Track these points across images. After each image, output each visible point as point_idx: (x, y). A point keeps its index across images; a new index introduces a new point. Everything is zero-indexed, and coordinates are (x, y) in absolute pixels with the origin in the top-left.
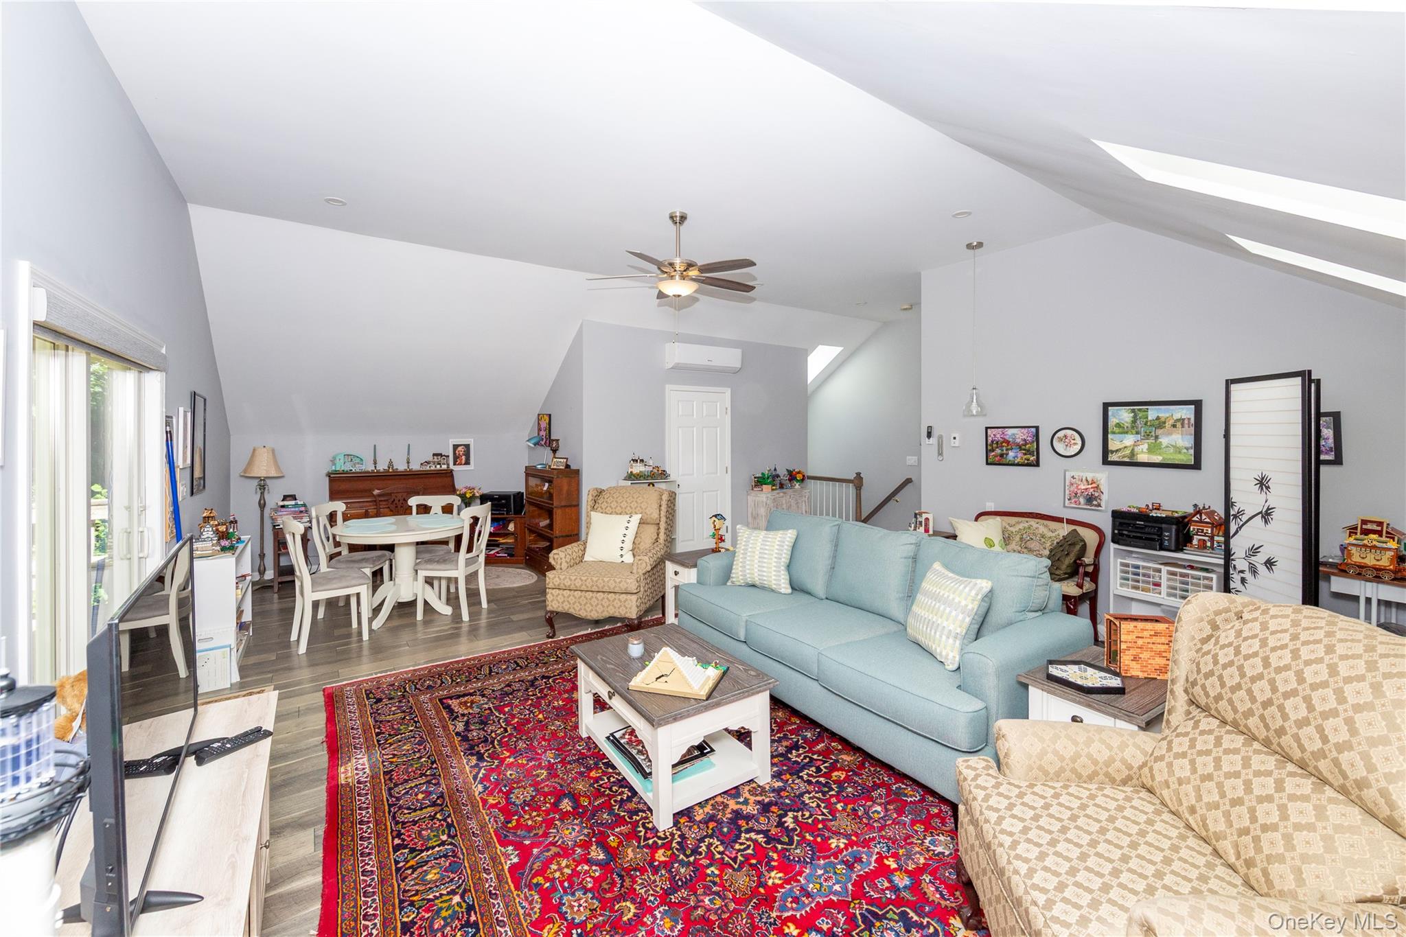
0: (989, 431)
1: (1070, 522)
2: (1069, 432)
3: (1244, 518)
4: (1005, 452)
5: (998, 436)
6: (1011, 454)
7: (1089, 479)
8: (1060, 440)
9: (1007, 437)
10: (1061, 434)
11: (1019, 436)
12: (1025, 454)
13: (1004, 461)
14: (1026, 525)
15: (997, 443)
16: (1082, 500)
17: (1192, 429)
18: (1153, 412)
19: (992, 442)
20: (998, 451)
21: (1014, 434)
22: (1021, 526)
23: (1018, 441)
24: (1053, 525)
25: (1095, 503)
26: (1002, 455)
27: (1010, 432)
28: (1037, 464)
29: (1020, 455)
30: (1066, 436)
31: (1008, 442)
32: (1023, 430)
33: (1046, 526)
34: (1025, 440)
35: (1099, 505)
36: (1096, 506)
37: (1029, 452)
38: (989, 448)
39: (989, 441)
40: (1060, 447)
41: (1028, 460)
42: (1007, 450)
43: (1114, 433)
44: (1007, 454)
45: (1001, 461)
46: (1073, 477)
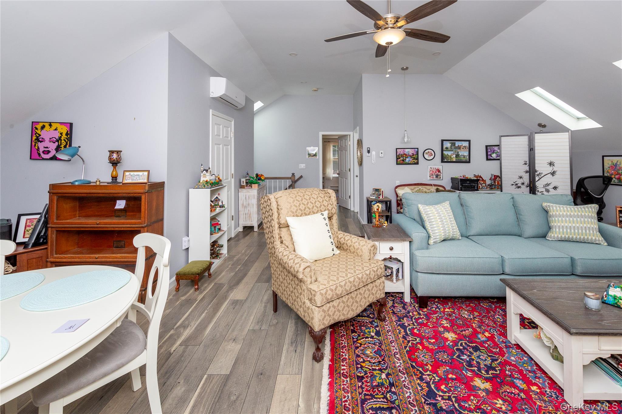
0: (398, 150)
1: (435, 185)
2: (430, 150)
3: (542, 175)
4: (404, 159)
5: (402, 152)
6: (407, 160)
7: (437, 169)
8: (427, 153)
9: (405, 153)
10: (427, 151)
11: (411, 152)
12: (413, 160)
13: (404, 163)
14: (418, 189)
15: (401, 155)
16: (434, 177)
17: (468, 149)
18: (457, 144)
19: (399, 154)
20: (402, 159)
21: (408, 151)
22: (416, 189)
23: (410, 154)
24: (428, 187)
25: (439, 177)
26: (403, 160)
27: (407, 150)
28: (417, 163)
29: (411, 160)
30: (429, 152)
31: (406, 155)
32: (412, 150)
33: (426, 188)
34: (413, 154)
35: (440, 178)
36: (439, 178)
37: (414, 159)
38: (398, 157)
39: (398, 154)
40: (426, 156)
41: (414, 162)
42: (406, 158)
43: (445, 151)
44: (406, 160)
45: (403, 163)
46: (431, 168)
